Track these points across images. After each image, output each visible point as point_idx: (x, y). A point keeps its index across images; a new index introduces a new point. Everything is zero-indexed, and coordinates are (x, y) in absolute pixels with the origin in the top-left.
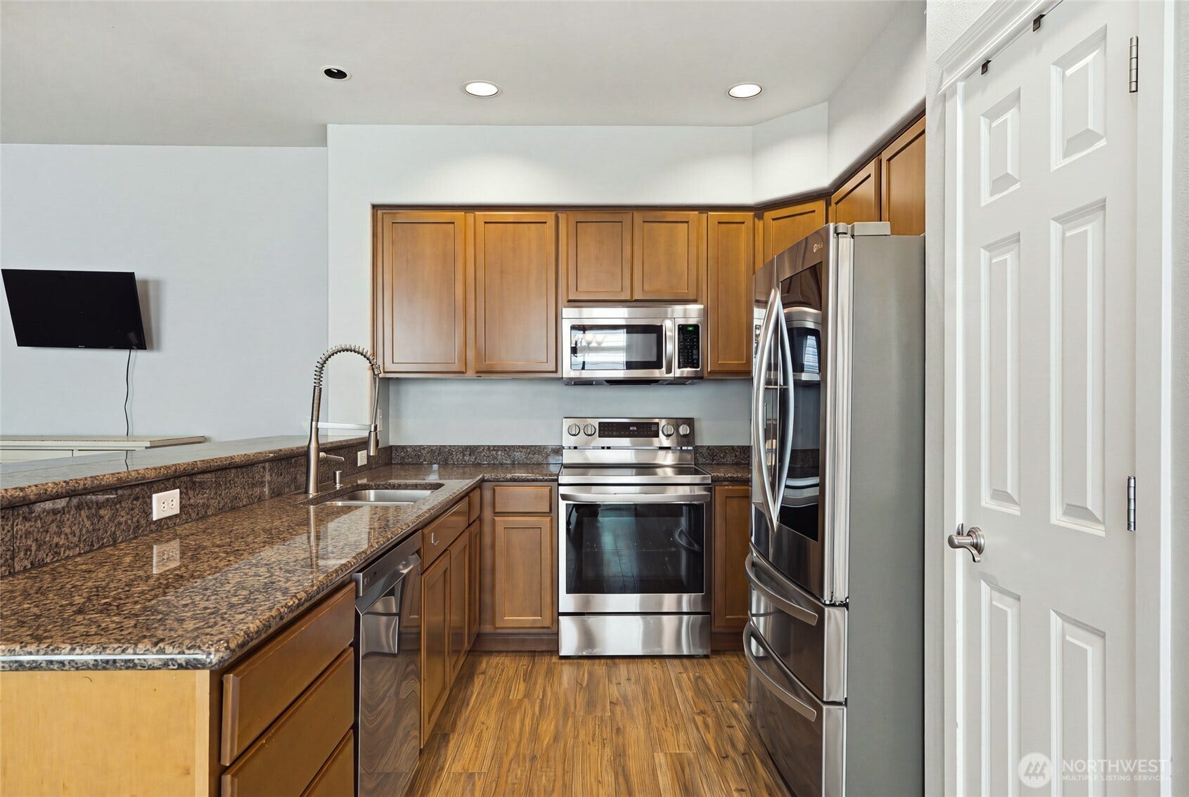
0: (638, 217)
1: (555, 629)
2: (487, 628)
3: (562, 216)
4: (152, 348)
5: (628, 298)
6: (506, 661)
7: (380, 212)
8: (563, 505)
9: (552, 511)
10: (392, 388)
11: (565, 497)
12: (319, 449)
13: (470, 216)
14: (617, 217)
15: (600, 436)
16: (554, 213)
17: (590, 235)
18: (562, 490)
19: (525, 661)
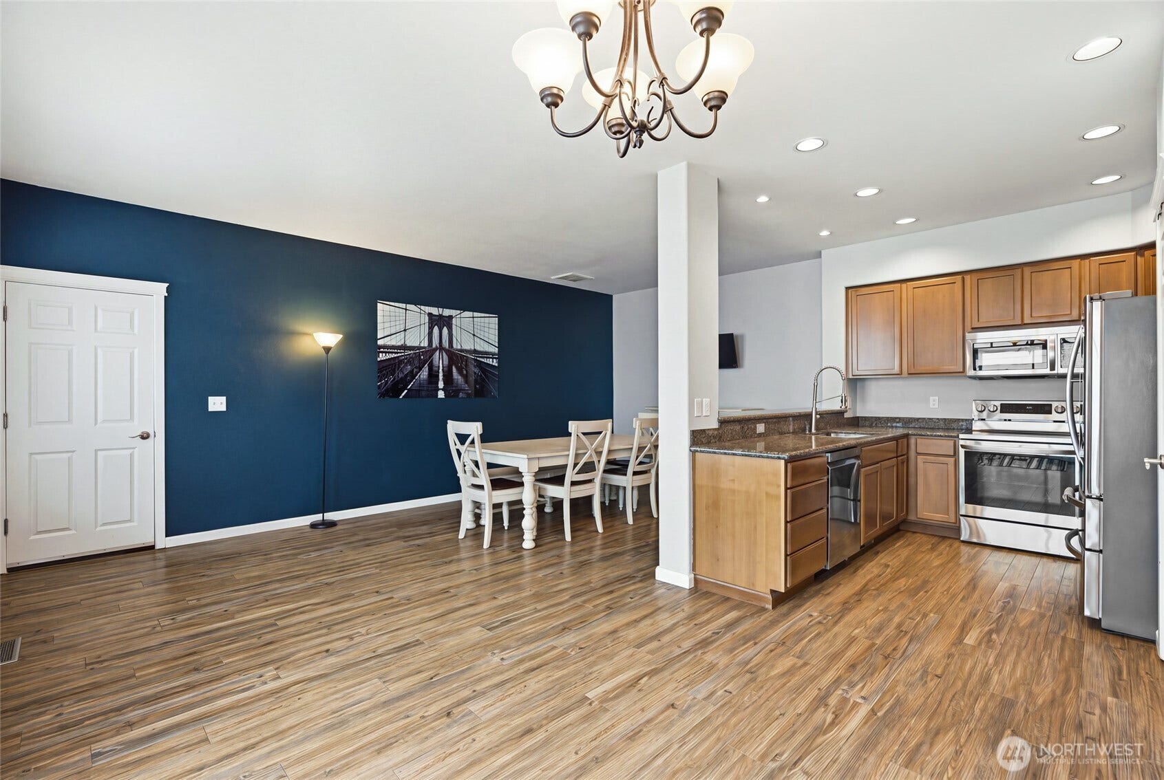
0: (1027, 271)
1: (957, 525)
2: (912, 517)
3: (968, 278)
4: (740, 367)
5: (1019, 322)
6: (925, 538)
7: (850, 291)
8: (962, 452)
9: (956, 454)
10: (859, 384)
11: (963, 446)
12: (816, 414)
13: (904, 286)
14: (1010, 272)
15: (1001, 412)
16: (960, 277)
17: (988, 286)
18: (962, 442)
19: (934, 540)
